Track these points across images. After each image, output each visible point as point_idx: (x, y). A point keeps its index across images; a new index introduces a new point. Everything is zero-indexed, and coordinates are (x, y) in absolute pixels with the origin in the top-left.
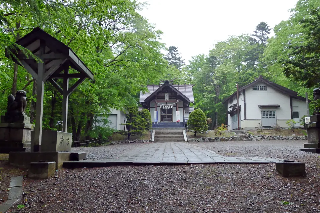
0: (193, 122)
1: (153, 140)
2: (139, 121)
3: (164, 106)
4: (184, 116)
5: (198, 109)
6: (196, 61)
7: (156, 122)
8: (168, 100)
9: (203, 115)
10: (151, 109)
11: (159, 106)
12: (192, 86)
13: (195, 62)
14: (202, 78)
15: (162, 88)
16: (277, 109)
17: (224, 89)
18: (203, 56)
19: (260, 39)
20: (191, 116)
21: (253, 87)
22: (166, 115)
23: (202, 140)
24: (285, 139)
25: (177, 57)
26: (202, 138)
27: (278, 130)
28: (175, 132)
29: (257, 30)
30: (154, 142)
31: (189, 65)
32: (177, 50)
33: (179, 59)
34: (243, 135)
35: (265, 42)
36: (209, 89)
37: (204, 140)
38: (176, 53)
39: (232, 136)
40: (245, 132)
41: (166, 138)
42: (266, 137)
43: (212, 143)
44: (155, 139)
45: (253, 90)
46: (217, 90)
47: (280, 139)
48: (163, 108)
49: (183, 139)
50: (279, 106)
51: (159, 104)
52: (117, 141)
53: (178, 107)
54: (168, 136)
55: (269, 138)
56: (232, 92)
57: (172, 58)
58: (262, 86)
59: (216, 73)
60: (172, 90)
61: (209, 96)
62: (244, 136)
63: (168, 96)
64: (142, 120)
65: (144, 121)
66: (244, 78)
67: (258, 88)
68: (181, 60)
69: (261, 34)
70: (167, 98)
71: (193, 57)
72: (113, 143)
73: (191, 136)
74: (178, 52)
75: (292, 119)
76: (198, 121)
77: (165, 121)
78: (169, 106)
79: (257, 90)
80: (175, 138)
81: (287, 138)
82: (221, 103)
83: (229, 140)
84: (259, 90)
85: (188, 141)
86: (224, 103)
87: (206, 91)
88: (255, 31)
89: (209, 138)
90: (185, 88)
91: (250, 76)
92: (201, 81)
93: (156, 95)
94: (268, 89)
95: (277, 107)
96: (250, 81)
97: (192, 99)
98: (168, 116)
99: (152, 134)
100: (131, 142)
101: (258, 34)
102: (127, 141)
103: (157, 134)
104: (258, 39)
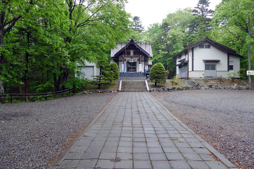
0: (155, 74)
1: (120, 89)
2: (108, 73)
3: (130, 60)
4: (145, 68)
5: (159, 63)
6: (153, 27)
7: (123, 73)
8: (133, 55)
9: (163, 68)
10: (119, 62)
11: (126, 60)
12: (151, 45)
13: (151, 28)
14: (157, 39)
15: (128, 46)
16: (217, 63)
17: (174, 47)
18: (158, 24)
19: (201, 10)
20: (153, 69)
21: (200, 45)
22: (131, 67)
23: (162, 90)
24: (229, 89)
25: (140, 24)
26: (162, 88)
27: (220, 80)
28: (139, 82)
29: (200, 3)
30: (121, 92)
31: (147, 31)
32: (139, 19)
33: (140, 26)
34: (192, 84)
35: (204, 13)
36: (163, 47)
37: (164, 90)
38: (138, 21)
39: (186, 86)
40: (194, 82)
41: (132, 87)
42: (213, 87)
43: (170, 92)
44: (121, 89)
45: (200, 48)
46: (169, 48)
47: (225, 88)
48: (129, 61)
49: (146, 89)
50: (220, 61)
51: (125, 58)
52: (89, 91)
53: (140, 61)
54: (133, 86)
55: (216, 87)
56: (180, 50)
57: (136, 25)
58: (207, 45)
59: (169, 35)
60: (136, 47)
61: (163, 52)
62: (194, 85)
63: (133, 52)
64: (111, 72)
65: (112, 73)
66: (189, 40)
67: (204, 46)
68: (142, 27)
69: (202, 7)
70: (132, 54)
71: (150, 25)
72: (85, 92)
73: (152, 85)
74: (140, 21)
75: (228, 71)
76: (159, 73)
77: (130, 71)
78: (133, 60)
79: (203, 48)
80: (139, 87)
81: (231, 88)
82: (171, 58)
83: (184, 89)
84: (204, 48)
85: (150, 91)
86: (173, 58)
87: (161, 49)
88: (198, 4)
89: (168, 88)
90: (146, 46)
91: (193, 38)
92: (156, 41)
93: (123, 51)
94: (211, 47)
95: (217, 62)
96: (193, 42)
97: (151, 55)
98: (133, 68)
99: (119, 84)
100: (101, 92)
101: (200, 7)
102: (97, 91)
103: (124, 83)
104: (199, 11)
